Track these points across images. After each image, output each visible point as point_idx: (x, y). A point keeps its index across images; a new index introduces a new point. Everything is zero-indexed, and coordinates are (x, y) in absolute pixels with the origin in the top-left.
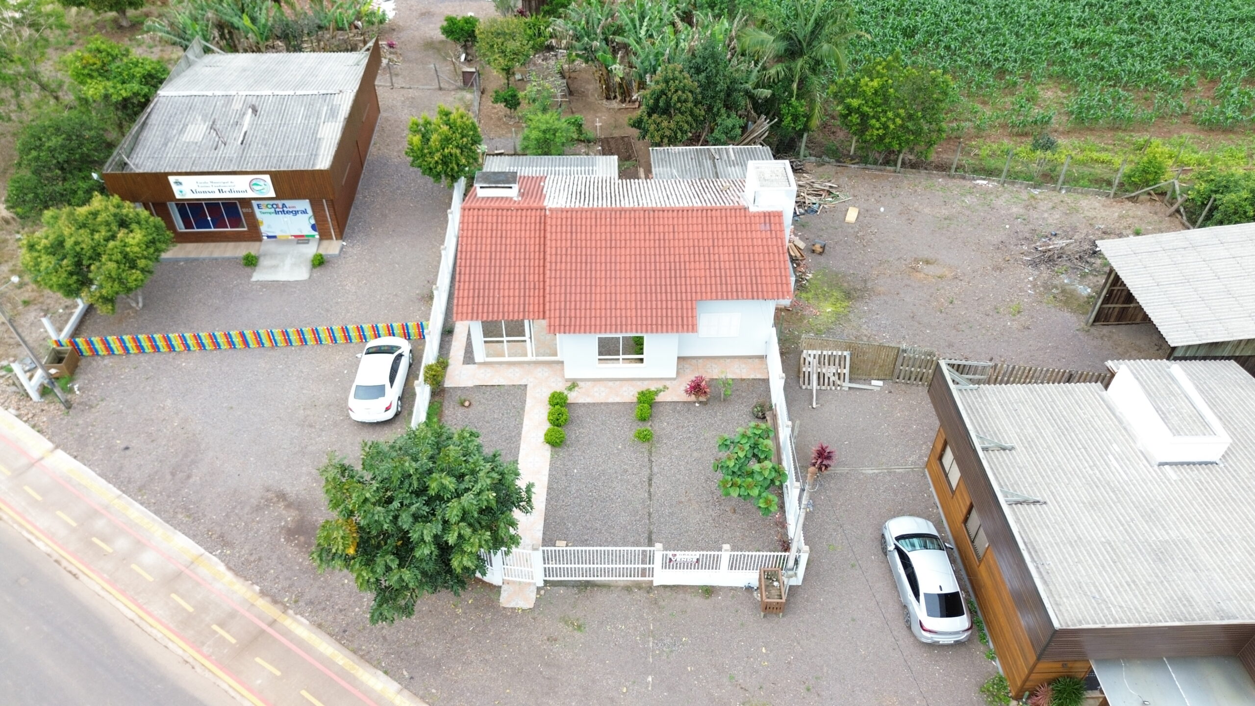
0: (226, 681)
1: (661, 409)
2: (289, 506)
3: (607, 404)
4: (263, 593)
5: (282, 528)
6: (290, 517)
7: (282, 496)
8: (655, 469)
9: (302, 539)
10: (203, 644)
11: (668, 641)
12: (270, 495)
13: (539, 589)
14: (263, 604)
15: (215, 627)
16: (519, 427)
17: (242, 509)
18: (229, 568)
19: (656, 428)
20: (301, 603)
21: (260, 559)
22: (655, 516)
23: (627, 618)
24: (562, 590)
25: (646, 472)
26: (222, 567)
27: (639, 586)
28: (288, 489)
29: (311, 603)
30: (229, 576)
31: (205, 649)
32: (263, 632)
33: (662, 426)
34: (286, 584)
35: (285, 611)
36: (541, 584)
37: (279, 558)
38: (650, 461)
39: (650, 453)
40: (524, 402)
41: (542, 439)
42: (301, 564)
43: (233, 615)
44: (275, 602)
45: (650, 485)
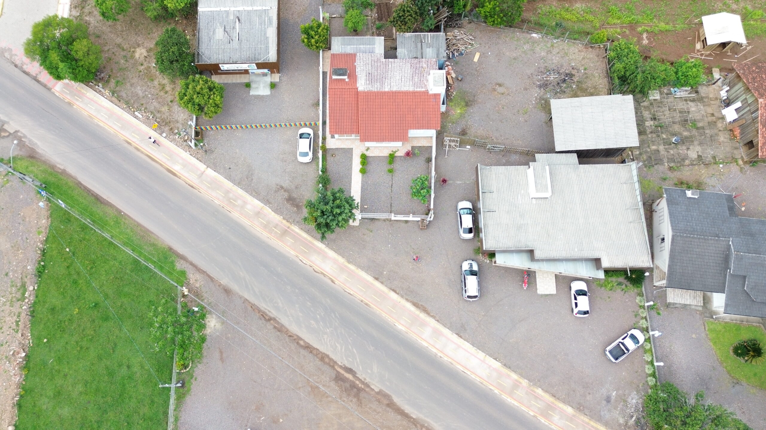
0: (280, 243)
1: (396, 158)
2: (285, 191)
3: (379, 157)
4: (284, 219)
5: (285, 198)
6: (286, 195)
7: (282, 187)
8: (394, 182)
9: (291, 202)
10: (272, 233)
11: (395, 235)
12: (278, 187)
13: (360, 220)
14: (284, 222)
15: (273, 228)
16: (351, 164)
17: (271, 191)
18: (272, 211)
19: (394, 166)
20: (295, 222)
21: (281, 208)
22: (393, 198)
23: (384, 229)
24: (366, 221)
25: (390, 183)
26: (270, 210)
27: (387, 220)
28: (283, 185)
29: (298, 222)
30: (273, 213)
31: (272, 234)
32: (286, 230)
33: (397, 165)
34: (290, 216)
35: (291, 224)
36: (361, 219)
37: (286, 208)
38: (392, 179)
39: (392, 176)
40: (352, 155)
41: (359, 170)
42: (292, 210)
43: (277, 225)
44: (288, 221)
45: (392, 187)
